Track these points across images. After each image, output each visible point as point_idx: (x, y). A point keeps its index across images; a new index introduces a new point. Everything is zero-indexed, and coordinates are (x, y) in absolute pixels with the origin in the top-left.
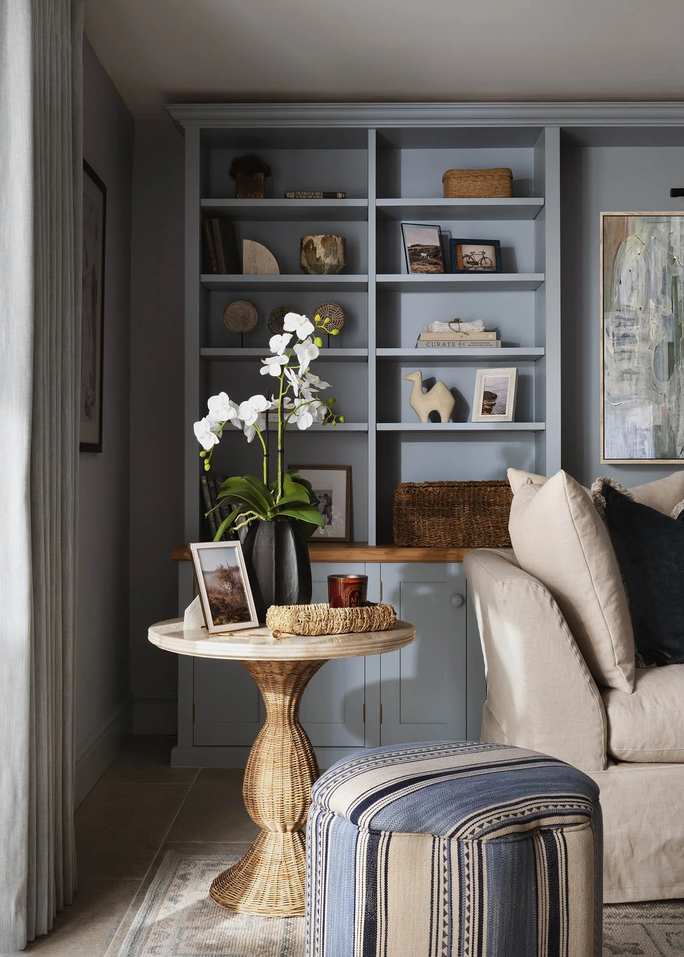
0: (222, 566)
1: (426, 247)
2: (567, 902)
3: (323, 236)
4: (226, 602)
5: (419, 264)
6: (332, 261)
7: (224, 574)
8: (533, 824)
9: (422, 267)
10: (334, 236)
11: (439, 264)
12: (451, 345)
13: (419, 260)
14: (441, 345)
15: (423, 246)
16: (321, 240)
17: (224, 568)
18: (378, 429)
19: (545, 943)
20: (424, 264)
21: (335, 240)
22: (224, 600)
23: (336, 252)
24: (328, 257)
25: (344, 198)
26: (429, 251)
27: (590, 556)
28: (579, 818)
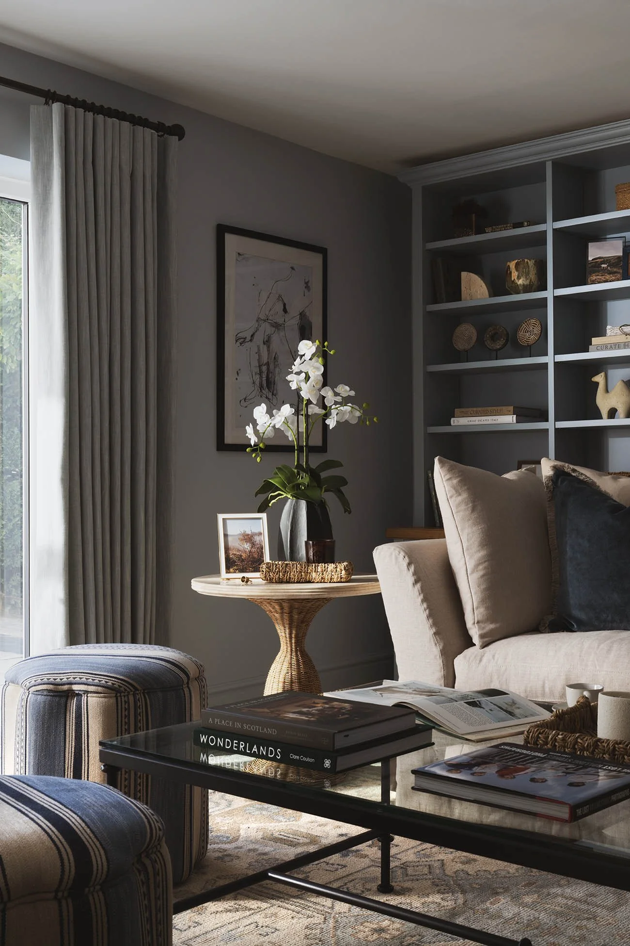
0: (245, 532)
1: (607, 259)
2: (88, 744)
3: (517, 261)
4: (242, 557)
5: (598, 275)
6: (524, 282)
7: (246, 537)
8: (66, 687)
9: (600, 277)
10: (526, 260)
11: (619, 273)
12: (617, 346)
13: (599, 271)
14: (609, 347)
15: (605, 257)
16: (515, 264)
17: (247, 533)
18: (556, 427)
19: (71, 767)
20: (603, 274)
21: (527, 262)
22: (241, 556)
23: (527, 274)
24: (521, 278)
25: (529, 226)
26: (610, 262)
27: (462, 530)
28: (100, 689)
